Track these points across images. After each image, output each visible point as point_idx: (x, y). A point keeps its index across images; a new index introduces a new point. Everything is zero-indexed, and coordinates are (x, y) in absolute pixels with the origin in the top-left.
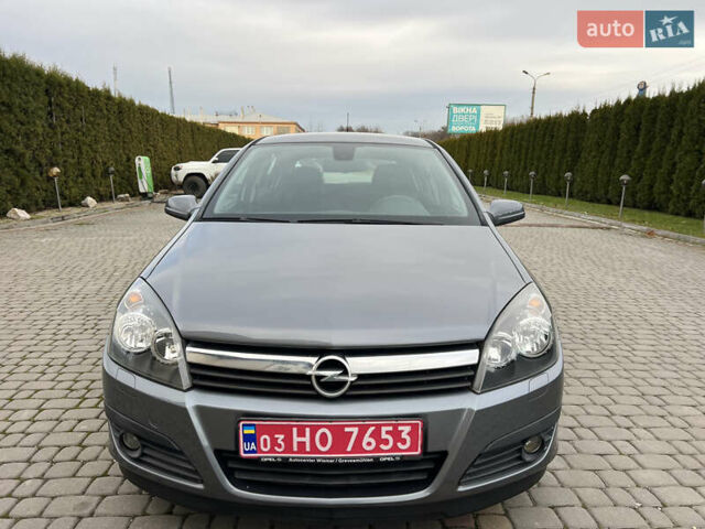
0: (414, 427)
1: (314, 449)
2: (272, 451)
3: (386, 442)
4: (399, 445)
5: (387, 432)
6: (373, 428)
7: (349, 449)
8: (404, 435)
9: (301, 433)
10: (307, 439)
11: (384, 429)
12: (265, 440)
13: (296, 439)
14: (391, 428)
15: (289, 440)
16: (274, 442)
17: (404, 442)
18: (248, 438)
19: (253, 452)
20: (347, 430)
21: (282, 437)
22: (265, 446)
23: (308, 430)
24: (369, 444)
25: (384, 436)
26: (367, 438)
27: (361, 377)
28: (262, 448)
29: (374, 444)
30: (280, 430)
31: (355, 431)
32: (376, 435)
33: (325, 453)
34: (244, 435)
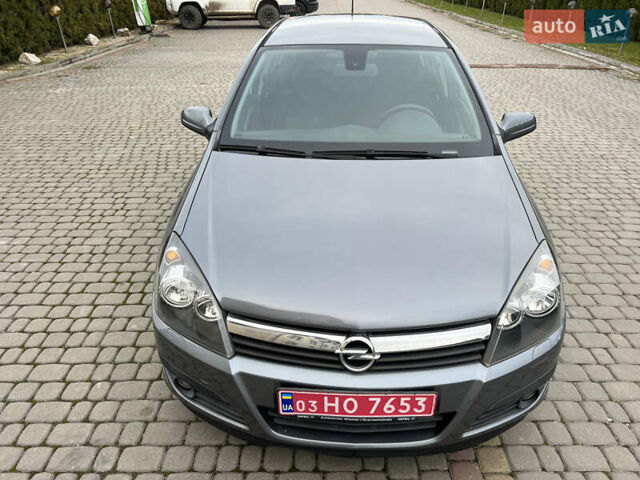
0: (430, 399)
1: (342, 410)
2: (306, 411)
3: (404, 408)
4: (416, 410)
5: (405, 402)
6: (393, 399)
7: (372, 412)
8: (419, 404)
9: (331, 400)
10: (336, 405)
11: (403, 400)
12: (301, 404)
13: (327, 404)
14: (409, 399)
15: (321, 405)
16: (308, 406)
17: (420, 408)
18: (285, 402)
19: (290, 411)
20: (371, 399)
21: (315, 402)
22: (301, 408)
23: (337, 399)
24: (389, 409)
25: (402, 404)
26: (387, 405)
27: (383, 355)
28: (298, 409)
29: (393, 409)
30: (314, 397)
31: (378, 400)
32: (396, 403)
33: (351, 414)
34: (283, 400)
